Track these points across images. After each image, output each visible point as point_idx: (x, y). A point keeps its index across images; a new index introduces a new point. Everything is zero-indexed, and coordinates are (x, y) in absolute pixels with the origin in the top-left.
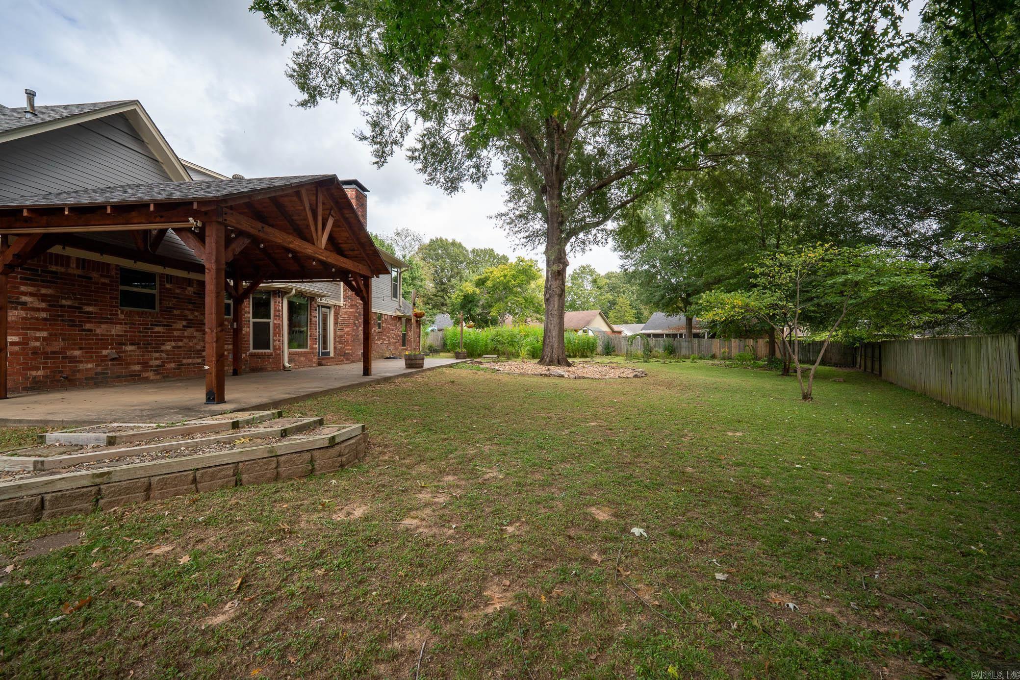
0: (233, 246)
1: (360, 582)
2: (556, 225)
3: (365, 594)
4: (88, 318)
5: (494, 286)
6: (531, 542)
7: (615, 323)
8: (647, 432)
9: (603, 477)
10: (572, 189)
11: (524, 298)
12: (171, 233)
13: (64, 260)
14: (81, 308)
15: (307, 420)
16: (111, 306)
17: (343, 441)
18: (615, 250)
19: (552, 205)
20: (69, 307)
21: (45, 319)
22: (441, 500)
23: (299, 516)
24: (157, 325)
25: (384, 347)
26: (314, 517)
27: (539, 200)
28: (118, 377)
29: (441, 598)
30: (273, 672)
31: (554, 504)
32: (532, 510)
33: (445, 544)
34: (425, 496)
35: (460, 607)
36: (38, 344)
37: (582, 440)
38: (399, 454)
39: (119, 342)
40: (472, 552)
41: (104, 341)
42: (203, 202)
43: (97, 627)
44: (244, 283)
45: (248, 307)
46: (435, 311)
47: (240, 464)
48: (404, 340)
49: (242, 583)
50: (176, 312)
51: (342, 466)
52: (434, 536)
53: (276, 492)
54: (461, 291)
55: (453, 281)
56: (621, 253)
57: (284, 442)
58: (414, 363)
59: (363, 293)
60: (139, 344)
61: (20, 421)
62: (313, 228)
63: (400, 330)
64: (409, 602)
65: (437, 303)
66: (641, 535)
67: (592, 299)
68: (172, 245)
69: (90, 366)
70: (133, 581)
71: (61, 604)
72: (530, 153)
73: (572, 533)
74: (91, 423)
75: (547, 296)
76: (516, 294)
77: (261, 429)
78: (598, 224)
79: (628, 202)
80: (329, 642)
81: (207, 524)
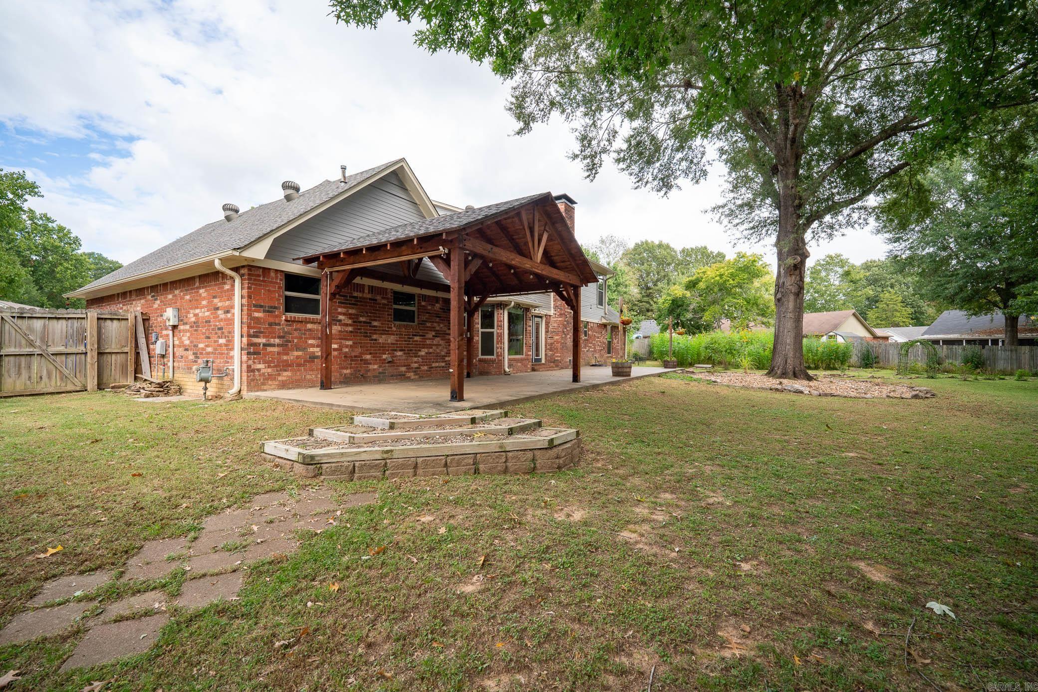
0: (470, 267)
1: (584, 586)
2: (791, 209)
3: (590, 599)
4: (375, 330)
5: (707, 287)
6: (774, 587)
7: (878, 326)
8: (942, 473)
9: (875, 526)
10: (813, 163)
11: (745, 299)
12: (427, 261)
13: (360, 288)
14: (370, 323)
15: (528, 421)
16: (389, 321)
17: (560, 445)
18: (878, 232)
19: (786, 187)
20: (364, 322)
21: (351, 332)
22: (660, 518)
23: (526, 510)
24: (415, 335)
25: (590, 354)
26: (539, 512)
27: (767, 183)
28: (392, 376)
29: (668, 625)
30: (514, 650)
31: (804, 547)
32: (774, 550)
33: (668, 566)
34: (642, 511)
35: (691, 641)
36: (347, 350)
37: (836, 474)
38: (611, 462)
39: (393, 348)
40: (700, 582)
41: (384, 348)
42: (449, 232)
43: (389, 571)
44: (475, 298)
45: (478, 318)
46: (640, 317)
47: (478, 455)
48: (609, 348)
49: (484, 561)
50: (428, 324)
51: (559, 468)
52: (655, 555)
53: (506, 484)
54: (669, 295)
55: (660, 285)
56: (888, 235)
57: (511, 440)
58: (621, 371)
59: (573, 303)
60: (404, 350)
61: (339, 406)
62: (530, 245)
63: (605, 337)
64: (634, 619)
65: (643, 308)
66: (945, 614)
67: (841, 297)
68: (428, 271)
69: (376, 367)
70: (409, 540)
71: (367, 547)
72: (755, 130)
73: (832, 588)
74: (379, 410)
75: (779, 296)
76: (734, 296)
77: (492, 426)
78: (853, 201)
79: (901, 167)
80: (559, 637)
81: (456, 503)
